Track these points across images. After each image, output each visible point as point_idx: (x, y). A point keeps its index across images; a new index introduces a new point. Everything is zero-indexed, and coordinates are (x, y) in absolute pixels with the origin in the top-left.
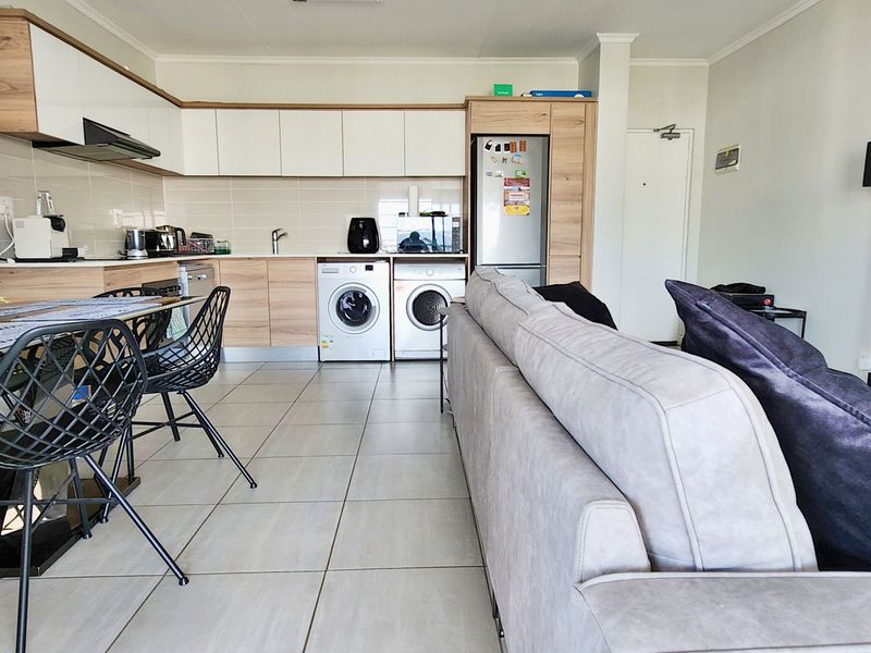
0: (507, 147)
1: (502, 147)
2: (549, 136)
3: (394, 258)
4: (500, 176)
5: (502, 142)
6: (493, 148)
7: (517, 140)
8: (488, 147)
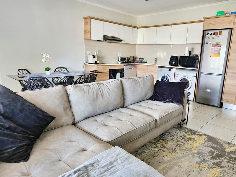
0: (214, 34)
1: (213, 34)
2: (232, 29)
3: (177, 68)
4: (211, 44)
5: (213, 32)
6: (209, 34)
7: (219, 31)
8: (208, 34)
